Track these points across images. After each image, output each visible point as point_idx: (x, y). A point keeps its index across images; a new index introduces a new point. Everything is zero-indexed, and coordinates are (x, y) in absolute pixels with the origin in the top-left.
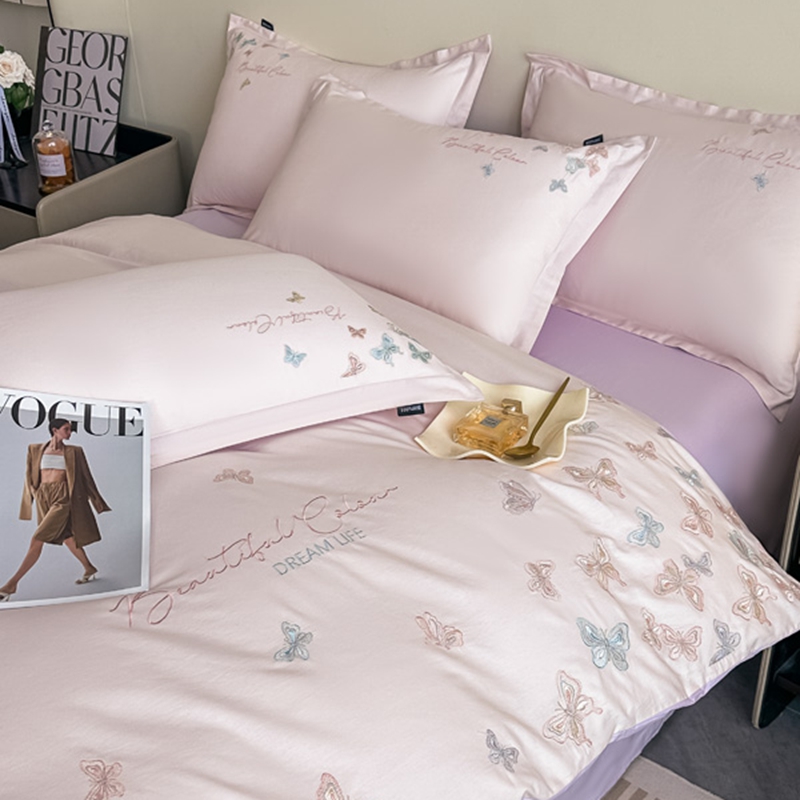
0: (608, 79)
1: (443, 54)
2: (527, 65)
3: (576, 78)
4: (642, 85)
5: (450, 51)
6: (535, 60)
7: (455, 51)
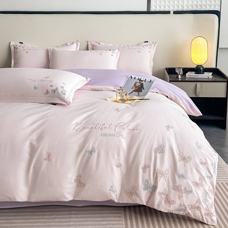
0: (104, 43)
1: (69, 44)
2: (87, 43)
3: (97, 44)
4: (109, 44)
5: (70, 43)
6: (89, 42)
7: (71, 43)
